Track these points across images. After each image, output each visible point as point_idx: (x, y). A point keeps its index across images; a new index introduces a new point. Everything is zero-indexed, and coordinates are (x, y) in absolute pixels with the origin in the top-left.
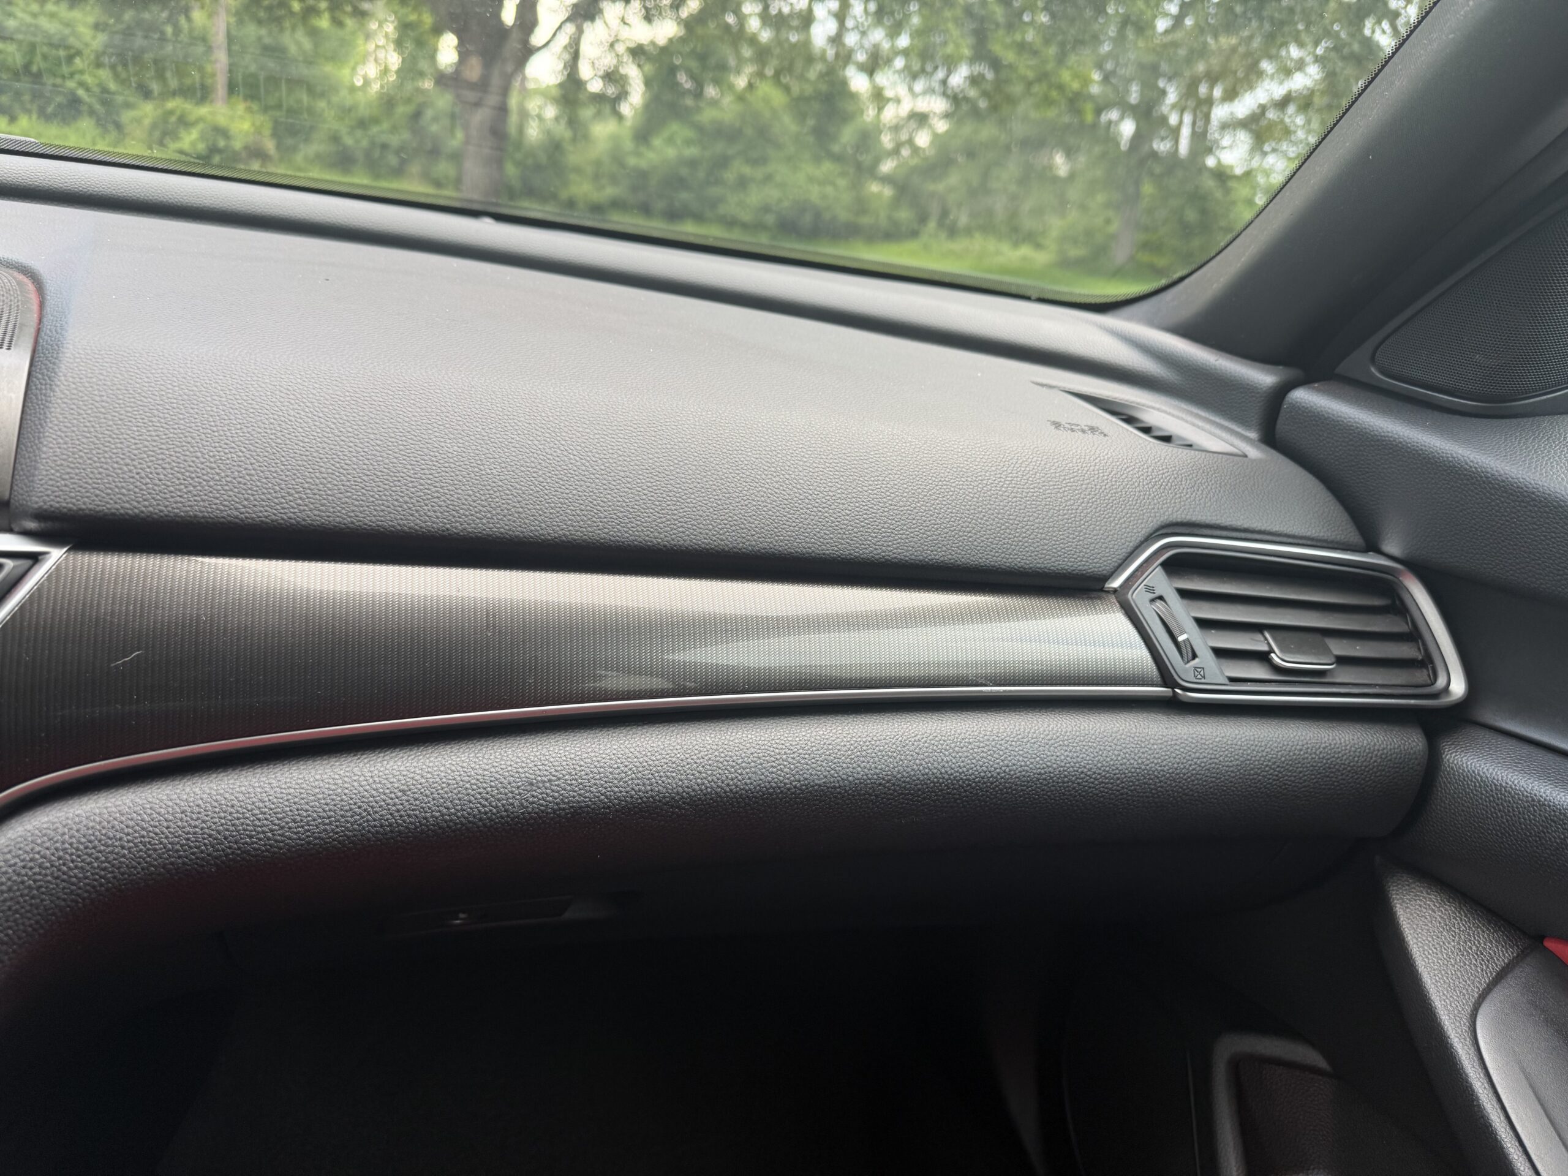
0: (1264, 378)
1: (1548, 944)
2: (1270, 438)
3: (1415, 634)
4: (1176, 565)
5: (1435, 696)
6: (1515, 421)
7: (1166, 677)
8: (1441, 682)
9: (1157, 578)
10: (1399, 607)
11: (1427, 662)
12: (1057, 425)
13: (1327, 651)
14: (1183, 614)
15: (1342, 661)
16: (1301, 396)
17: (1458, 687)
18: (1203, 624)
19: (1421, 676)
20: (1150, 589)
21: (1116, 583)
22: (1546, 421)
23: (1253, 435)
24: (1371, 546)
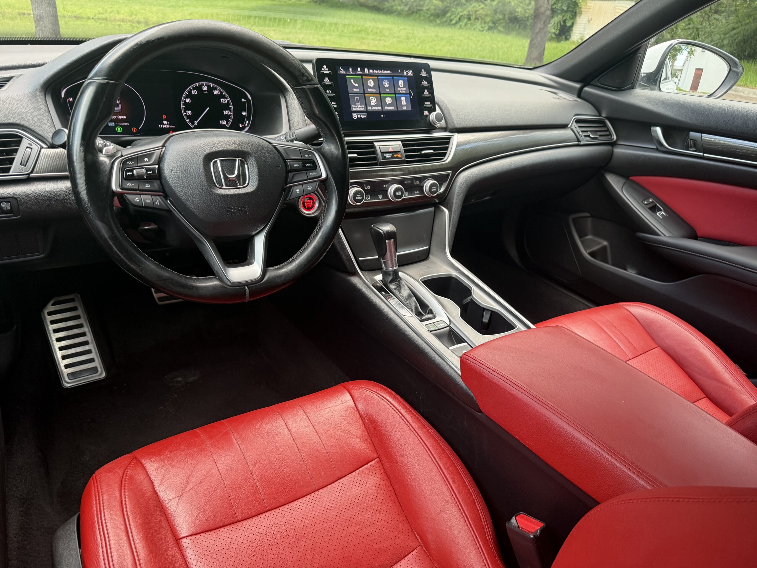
0: (578, 86)
1: (630, 178)
2: (579, 96)
3: (608, 130)
4: (578, 121)
5: (612, 140)
6: (622, 92)
7: (578, 140)
8: (613, 137)
9: (574, 124)
10: (605, 125)
11: (610, 134)
12: (554, 98)
13: (597, 134)
14: (580, 130)
15: (600, 136)
16: (586, 89)
17: (615, 138)
18: (582, 131)
19: (610, 137)
20: (574, 126)
21: (569, 126)
22: (627, 91)
23: (576, 96)
24: (600, 116)
